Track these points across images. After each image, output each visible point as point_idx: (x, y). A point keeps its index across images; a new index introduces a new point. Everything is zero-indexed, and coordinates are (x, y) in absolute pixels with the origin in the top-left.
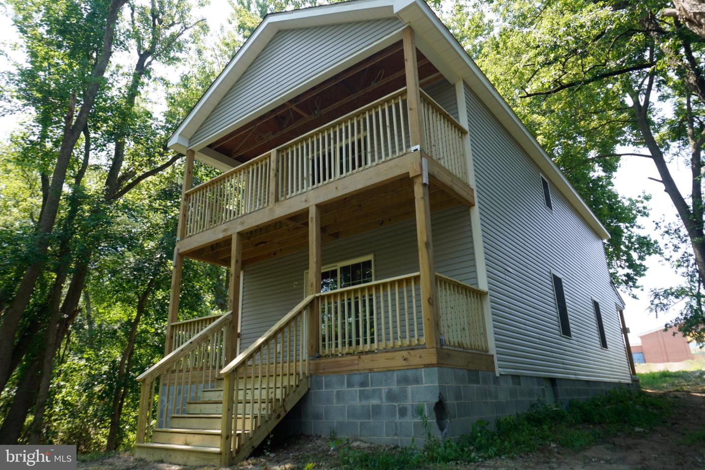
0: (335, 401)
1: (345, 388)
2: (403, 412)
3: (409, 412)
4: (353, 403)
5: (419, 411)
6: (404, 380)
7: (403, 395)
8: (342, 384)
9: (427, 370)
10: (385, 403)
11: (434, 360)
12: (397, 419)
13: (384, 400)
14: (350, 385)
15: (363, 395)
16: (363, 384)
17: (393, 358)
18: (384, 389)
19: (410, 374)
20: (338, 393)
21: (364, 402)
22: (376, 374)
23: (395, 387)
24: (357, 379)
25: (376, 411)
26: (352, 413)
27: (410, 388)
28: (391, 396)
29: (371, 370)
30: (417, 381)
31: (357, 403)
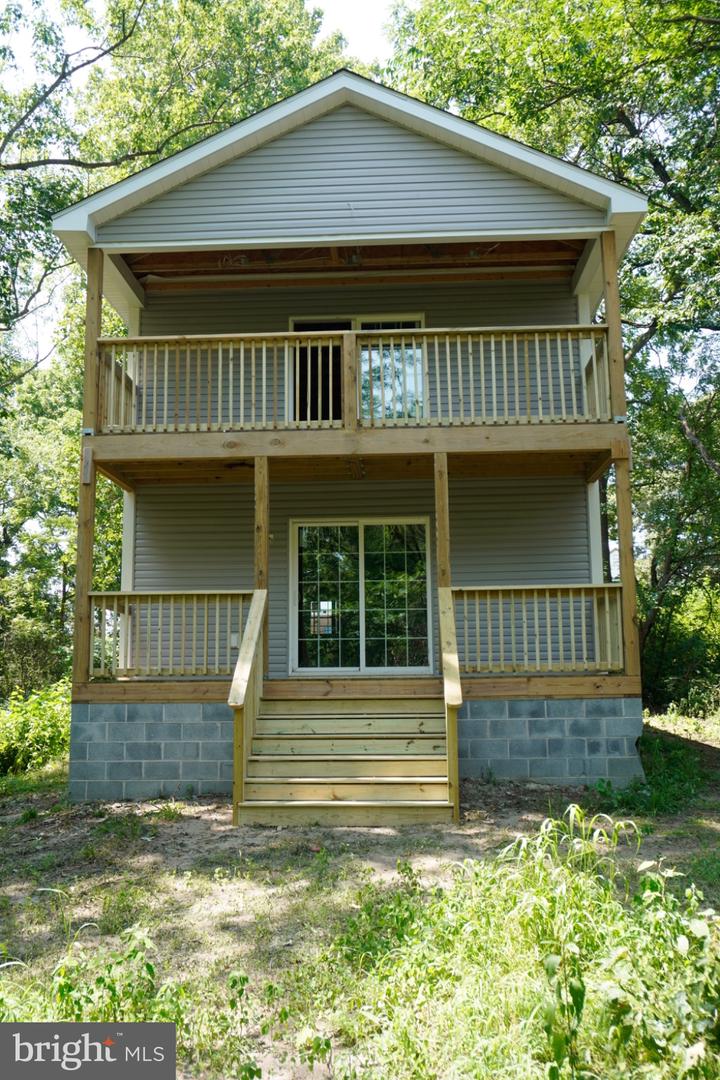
0: (488, 734)
1: (506, 717)
2: (594, 748)
3: (603, 748)
4: (517, 737)
5: (615, 746)
6: (598, 711)
7: (597, 729)
8: (502, 712)
9: (629, 700)
10: (568, 737)
11: (638, 690)
12: (586, 756)
13: (567, 733)
14: (513, 713)
15: (533, 727)
16: (534, 714)
17: (582, 685)
18: (568, 721)
19: (606, 704)
20: (494, 725)
21: (536, 736)
22: (557, 702)
23: (583, 719)
24: (526, 706)
25: (556, 746)
26: (518, 749)
27: (604, 721)
28: (577, 729)
29: (549, 697)
30: (614, 712)
31: (526, 736)
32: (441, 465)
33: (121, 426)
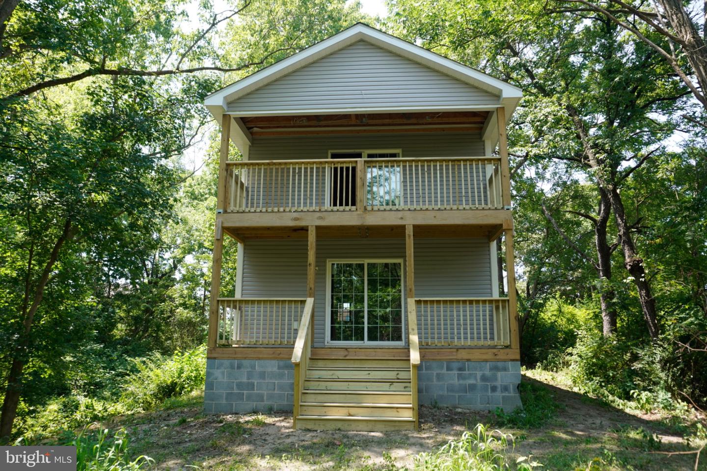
0: (435, 380)
1: (444, 371)
2: (494, 389)
3: (499, 389)
4: (451, 382)
5: (505, 389)
6: (496, 369)
7: (495, 378)
8: (442, 368)
9: (513, 363)
10: (479, 383)
11: (518, 357)
12: (490, 394)
13: (479, 380)
14: (448, 369)
15: (460, 377)
16: (460, 369)
17: (487, 353)
18: (479, 374)
19: (500, 364)
20: (438, 375)
21: (461, 382)
22: (473, 363)
23: (488, 373)
24: (455, 365)
25: (472, 387)
26: (451, 389)
27: (499, 374)
28: (484, 378)
29: (468, 360)
30: (505, 369)
31: (456, 382)
32: (409, 231)
33: (237, 208)
